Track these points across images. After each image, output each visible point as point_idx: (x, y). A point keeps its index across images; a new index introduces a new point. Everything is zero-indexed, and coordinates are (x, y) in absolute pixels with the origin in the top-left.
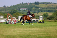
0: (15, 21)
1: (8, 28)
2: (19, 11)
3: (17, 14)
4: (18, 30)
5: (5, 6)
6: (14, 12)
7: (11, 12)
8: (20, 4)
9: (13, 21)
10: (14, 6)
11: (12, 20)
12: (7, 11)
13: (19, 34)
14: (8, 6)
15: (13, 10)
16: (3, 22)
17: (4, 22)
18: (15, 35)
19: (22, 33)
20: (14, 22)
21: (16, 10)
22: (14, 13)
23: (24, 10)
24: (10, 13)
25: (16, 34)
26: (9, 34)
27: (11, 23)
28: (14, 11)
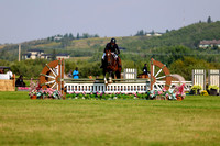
0: (181, 89)
1: (155, 117)
2: (195, 53)
3: (188, 63)
4: (192, 124)
5: (141, 33)
6: (177, 54)
7: (164, 54)
8: (200, 25)
9: (171, 90)
10: (174, 33)
11: (167, 87)
12: (149, 53)
13: (196, 138)
14: (153, 33)
15: (173, 47)
16: (134, 92)
17: (140, 92)
18: (183, 143)
19: (210, 136)
20: (175, 91)
21: (181, 46)
22: (177, 58)
23: (216, 48)
24: (162, 57)
25: (186, 140)
26: (159, 139)
27: (164, 96)
28: (177, 51)
